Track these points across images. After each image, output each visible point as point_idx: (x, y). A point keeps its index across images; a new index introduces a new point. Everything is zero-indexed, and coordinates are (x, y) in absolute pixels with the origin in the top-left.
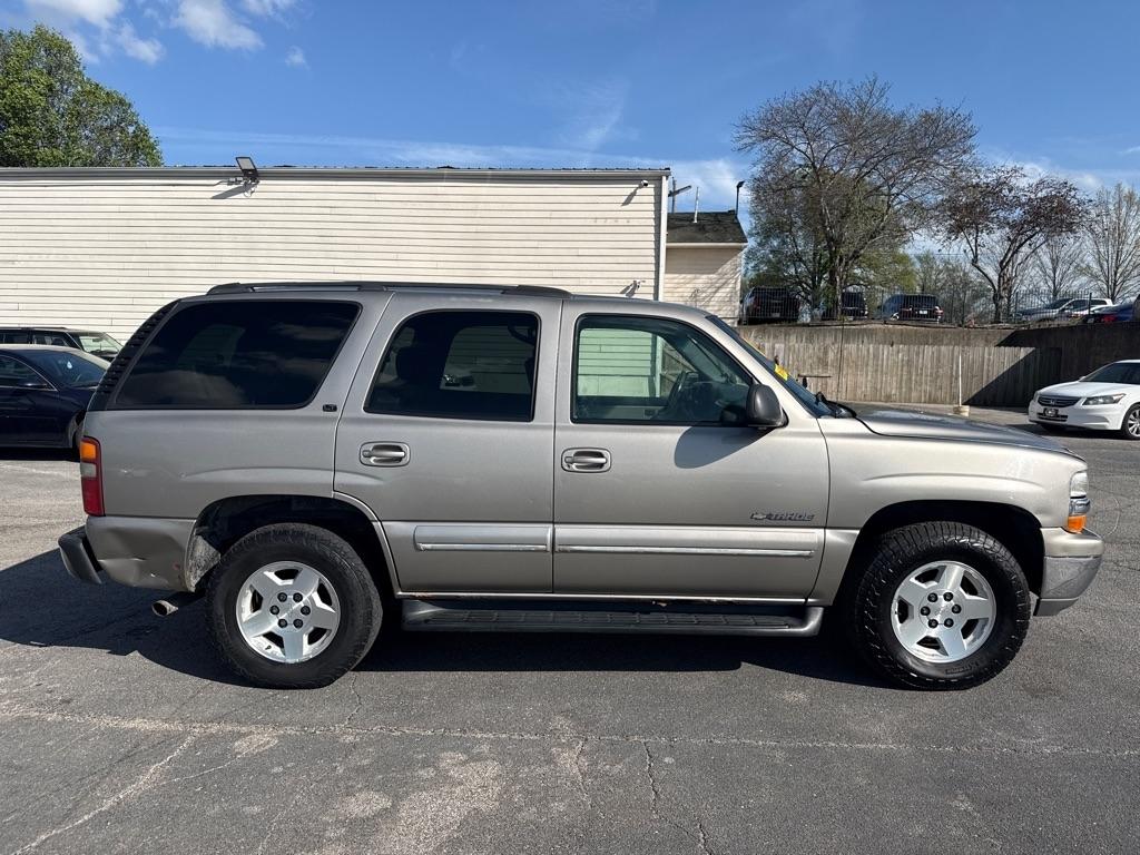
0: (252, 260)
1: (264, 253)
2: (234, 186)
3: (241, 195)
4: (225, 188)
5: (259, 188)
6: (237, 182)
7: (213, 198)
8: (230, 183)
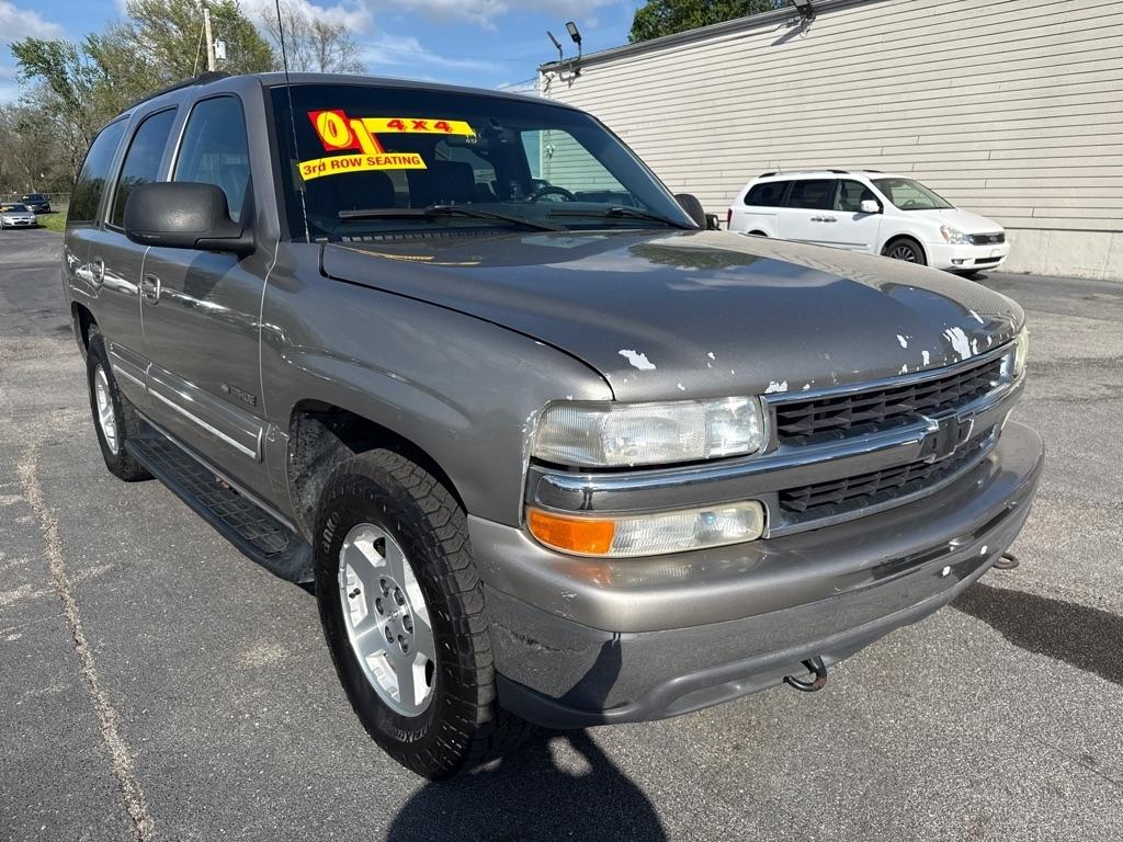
0: (801, 108)
1: (812, 98)
2: (792, 28)
3: (798, 37)
4: (785, 31)
5: (814, 25)
6: (796, 22)
7: (773, 45)
8: (789, 25)
